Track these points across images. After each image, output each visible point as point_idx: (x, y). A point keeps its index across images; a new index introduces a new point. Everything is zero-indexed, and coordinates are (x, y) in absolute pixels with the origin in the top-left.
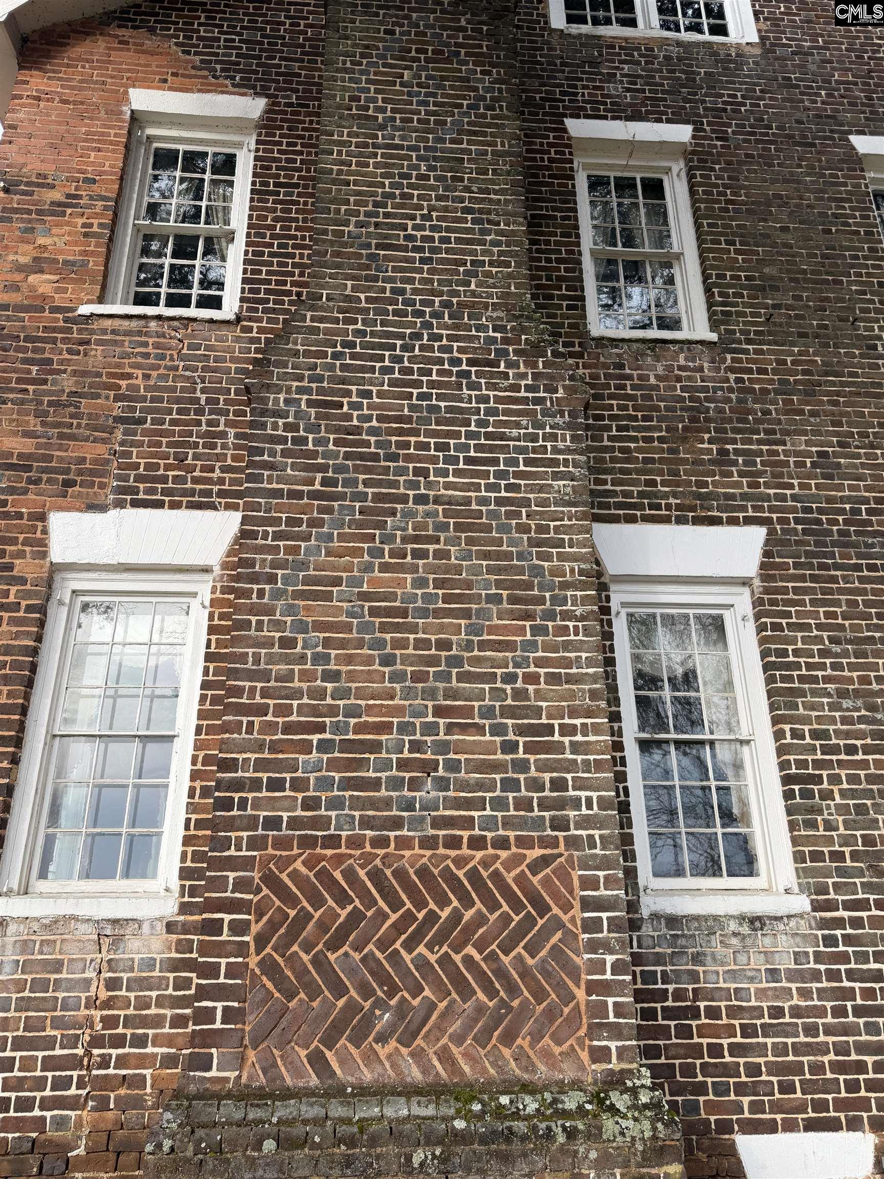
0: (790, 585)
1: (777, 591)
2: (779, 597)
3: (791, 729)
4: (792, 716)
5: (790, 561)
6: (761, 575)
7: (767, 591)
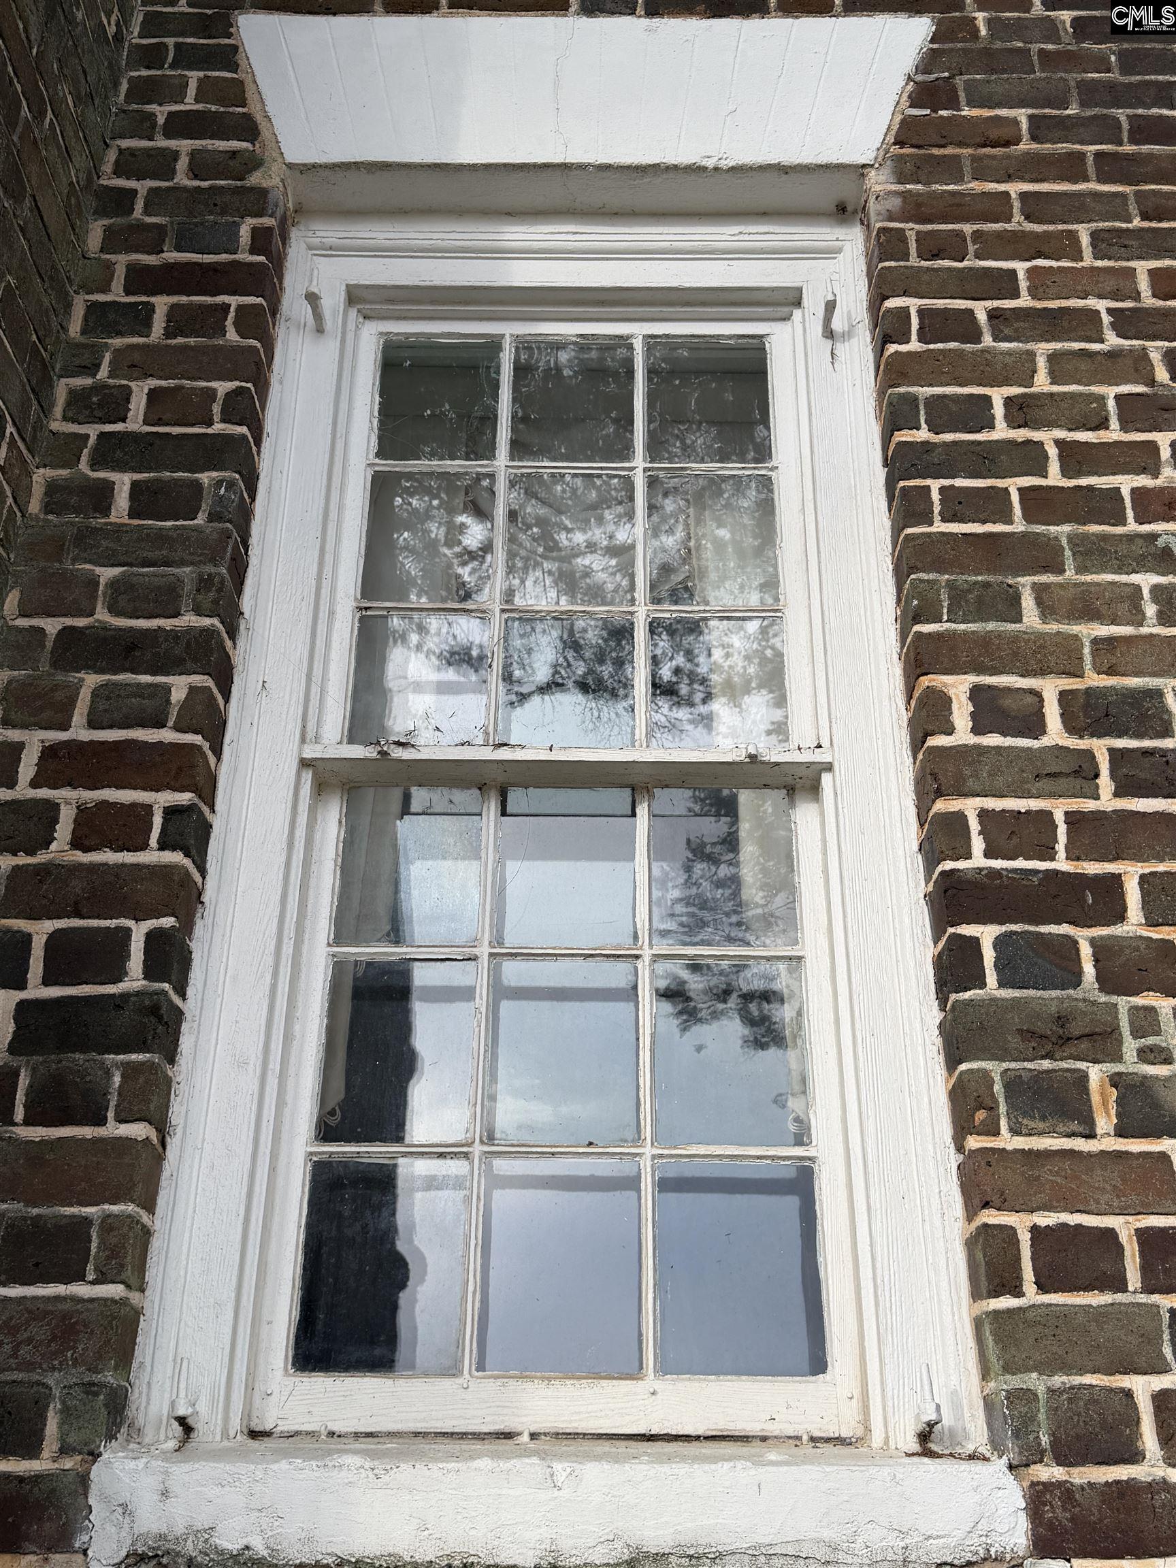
0: (1014, 189)
1: (958, 208)
2: (968, 228)
3: (976, 693)
4: (985, 641)
5: (1022, 115)
6: (898, 159)
7: (915, 209)
